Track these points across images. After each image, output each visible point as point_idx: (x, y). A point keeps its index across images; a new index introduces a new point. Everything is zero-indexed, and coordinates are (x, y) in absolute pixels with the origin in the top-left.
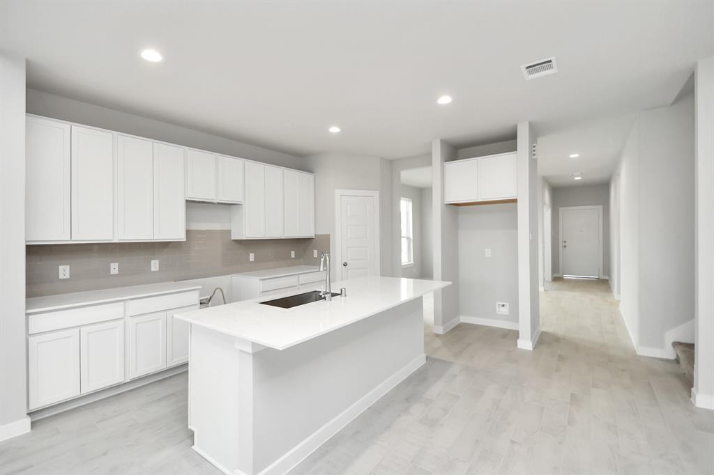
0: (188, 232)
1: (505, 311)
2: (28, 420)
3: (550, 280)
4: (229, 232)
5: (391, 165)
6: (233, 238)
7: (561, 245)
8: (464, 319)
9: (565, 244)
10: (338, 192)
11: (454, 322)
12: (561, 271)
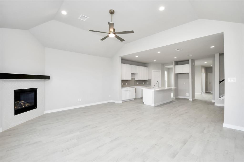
0: (132, 79)
1: (188, 95)
2: (122, 102)
3: (205, 92)
4: (134, 79)
5: (163, 65)
6: (135, 80)
7: (209, 83)
8: (179, 97)
9: (210, 83)
10: (153, 71)
11: (177, 97)
12: (209, 90)
